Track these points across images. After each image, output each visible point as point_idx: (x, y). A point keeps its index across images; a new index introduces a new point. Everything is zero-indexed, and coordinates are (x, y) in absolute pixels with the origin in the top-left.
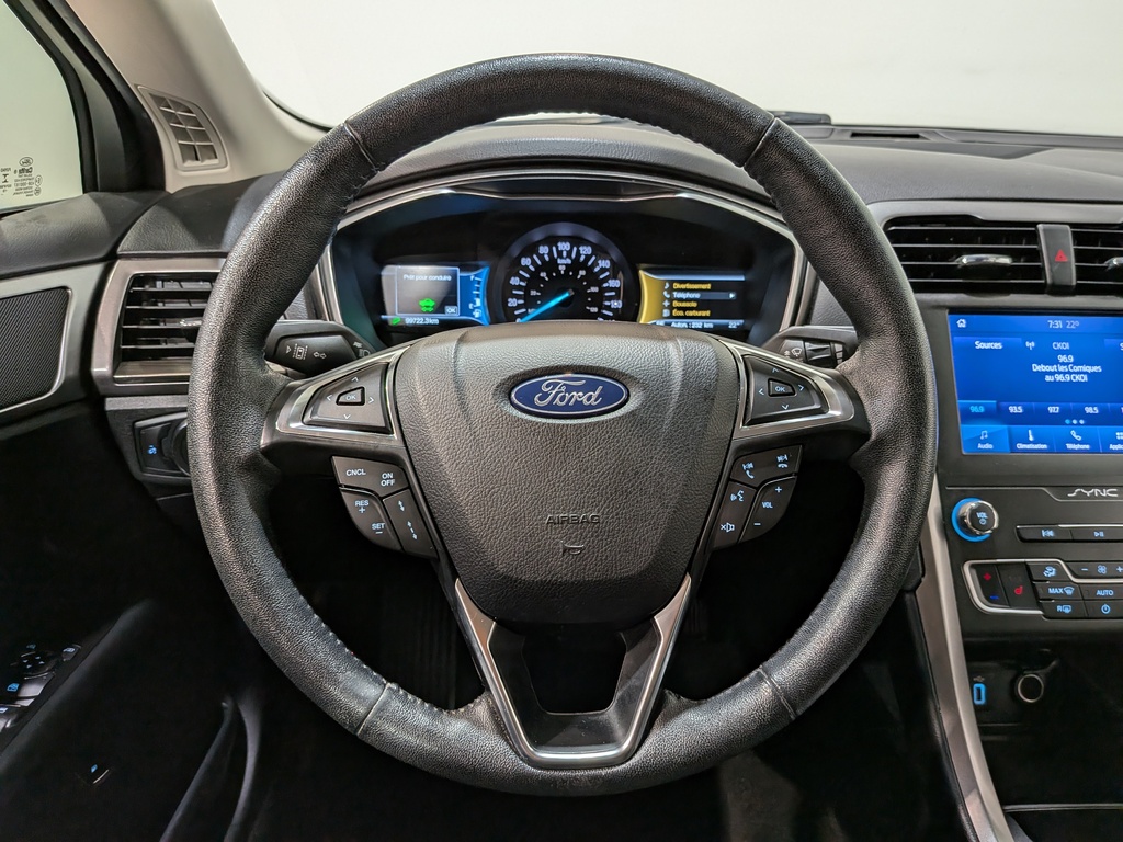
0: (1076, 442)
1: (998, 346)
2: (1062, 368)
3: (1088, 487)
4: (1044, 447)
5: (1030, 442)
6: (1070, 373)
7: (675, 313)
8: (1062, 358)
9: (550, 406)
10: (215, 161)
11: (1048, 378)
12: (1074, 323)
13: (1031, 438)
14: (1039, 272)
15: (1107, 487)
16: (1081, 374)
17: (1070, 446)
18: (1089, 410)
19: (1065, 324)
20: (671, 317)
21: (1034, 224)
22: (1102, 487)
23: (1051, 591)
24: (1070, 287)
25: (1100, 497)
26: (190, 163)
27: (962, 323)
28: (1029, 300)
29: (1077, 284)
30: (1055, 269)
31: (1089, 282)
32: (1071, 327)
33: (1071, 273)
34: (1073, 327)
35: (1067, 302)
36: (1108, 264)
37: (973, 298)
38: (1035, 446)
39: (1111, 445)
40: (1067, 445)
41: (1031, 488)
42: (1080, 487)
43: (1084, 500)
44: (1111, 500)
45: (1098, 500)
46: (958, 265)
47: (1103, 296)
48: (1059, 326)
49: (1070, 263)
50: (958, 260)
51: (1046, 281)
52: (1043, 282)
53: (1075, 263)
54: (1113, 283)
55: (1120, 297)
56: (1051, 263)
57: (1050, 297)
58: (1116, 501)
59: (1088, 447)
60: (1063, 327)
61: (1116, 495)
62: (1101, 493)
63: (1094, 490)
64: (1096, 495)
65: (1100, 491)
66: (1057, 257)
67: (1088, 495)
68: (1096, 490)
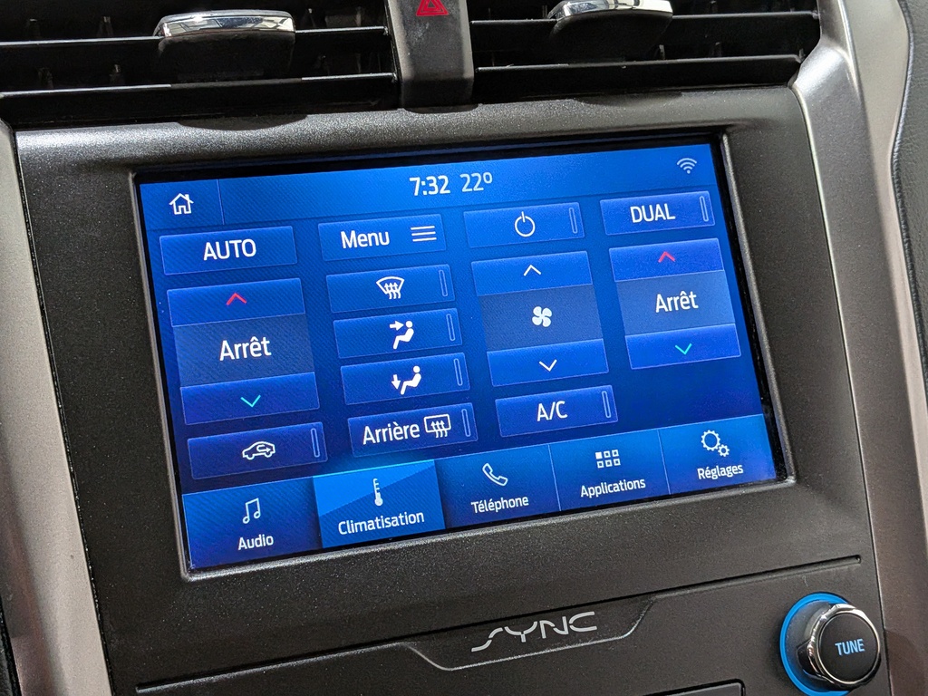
0: (494, 493)
3: (521, 620)
5: (375, 512)
12: (478, 177)
13: (379, 501)
15: (570, 610)
17: (480, 507)
19: (456, 184)
22: (556, 613)
24: (464, 82)
25: (554, 639)
27: (182, 203)
28: (356, 128)
29: (477, 74)
30: (419, 38)
31: (508, 67)
32: (471, 190)
33: (460, 44)
34: (476, 189)
35: (457, 126)
36: (554, 17)
37: (205, 130)
38: (391, 521)
39: (583, 487)
40: (474, 503)
41: (373, 648)
42: (499, 623)
43: (515, 657)
44: (582, 645)
45: (553, 650)
46: (158, 41)
47: (545, 102)
48: (439, 190)
49: (456, 21)
50: (158, 28)
51: (399, 73)
52: (391, 78)
53: (470, 20)
54: (567, 65)
55: (585, 101)
56: (406, 24)
57: (413, 114)
58: (595, 642)
59: (525, 501)
60: (448, 192)
61: (595, 628)
62: (556, 630)
63: (539, 624)
64: (544, 636)
65: (552, 625)
66: (420, 8)
67: (524, 640)
68: (542, 623)
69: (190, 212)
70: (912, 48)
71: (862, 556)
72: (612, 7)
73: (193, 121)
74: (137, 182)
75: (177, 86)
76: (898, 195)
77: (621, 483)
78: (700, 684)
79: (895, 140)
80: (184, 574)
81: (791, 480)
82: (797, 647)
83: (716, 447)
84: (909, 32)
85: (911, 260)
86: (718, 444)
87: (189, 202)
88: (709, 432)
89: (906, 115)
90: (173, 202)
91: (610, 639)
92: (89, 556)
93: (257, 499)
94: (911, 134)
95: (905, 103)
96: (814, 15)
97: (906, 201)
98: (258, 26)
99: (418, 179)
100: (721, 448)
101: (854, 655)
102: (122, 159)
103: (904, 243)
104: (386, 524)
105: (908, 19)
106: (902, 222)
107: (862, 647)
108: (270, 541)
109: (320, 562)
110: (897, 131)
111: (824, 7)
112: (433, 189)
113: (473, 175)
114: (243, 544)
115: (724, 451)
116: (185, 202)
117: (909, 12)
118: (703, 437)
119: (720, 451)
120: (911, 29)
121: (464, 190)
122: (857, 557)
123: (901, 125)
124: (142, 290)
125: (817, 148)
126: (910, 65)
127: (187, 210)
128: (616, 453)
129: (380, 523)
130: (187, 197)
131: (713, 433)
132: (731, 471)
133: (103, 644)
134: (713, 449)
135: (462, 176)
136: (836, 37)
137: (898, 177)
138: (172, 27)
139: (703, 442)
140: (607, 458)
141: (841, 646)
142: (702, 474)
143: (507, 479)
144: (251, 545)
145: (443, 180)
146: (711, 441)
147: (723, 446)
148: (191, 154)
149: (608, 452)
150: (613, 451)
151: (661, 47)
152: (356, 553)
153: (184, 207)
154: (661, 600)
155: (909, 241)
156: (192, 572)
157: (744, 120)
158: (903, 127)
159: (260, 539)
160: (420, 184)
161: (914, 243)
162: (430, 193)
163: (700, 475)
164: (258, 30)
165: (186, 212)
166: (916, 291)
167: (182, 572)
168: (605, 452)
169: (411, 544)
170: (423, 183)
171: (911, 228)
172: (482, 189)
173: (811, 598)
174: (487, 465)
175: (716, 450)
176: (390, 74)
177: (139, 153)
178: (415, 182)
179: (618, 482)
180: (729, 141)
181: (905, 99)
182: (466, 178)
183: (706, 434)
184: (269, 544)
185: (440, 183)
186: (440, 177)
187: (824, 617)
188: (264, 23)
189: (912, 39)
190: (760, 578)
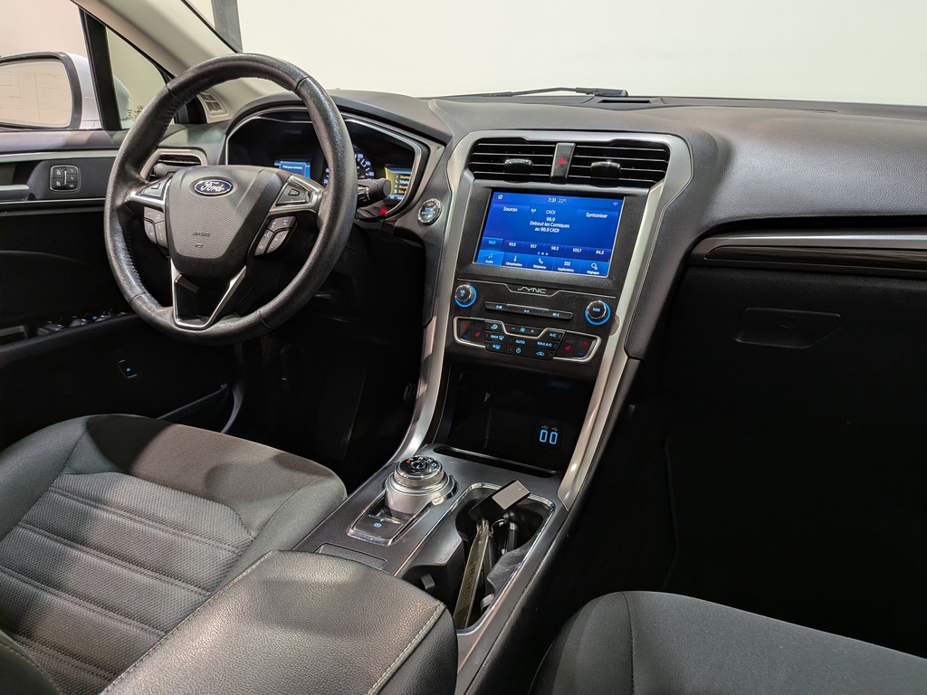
0: (539, 264)
1: (515, 210)
2: (546, 224)
5: (513, 262)
6: (550, 227)
7: (400, 191)
8: (549, 219)
9: (205, 191)
10: (220, 111)
11: (536, 229)
12: (563, 200)
13: (515, 260)
14: (548, 170)
15: (541, 288)
16: (556, 228)
18: (553, 248)
19: (558, 201)
20: (398, 194)
21: (555, 143)
22: (537, 288)
23: (492, 336)
24: (564, 178)
25: (535, 292)
26: (213, 111)
27: (500, 197)
29: (568, 177)
30: (558, 168)
31: (575, 176)
33: (566, 170)
34: (561, 203)
37: (509, 183)
40: (534, 265)
41: (500, 283)
42: (525, 286)
47: (584, 185)
49: (567, 165)
52: (549, 176)
53: (570, 165)
54: (591, 177)
55: (593, 186)
56: (555, 165)
57: (552, 184)
61: (545, 293)
66: (560, 162)
67: (529, 291)
68: (534, 289)
69: (502, 199)
80: (473, 262)
81: (607, 277)
86: (595, 267)
98: (523, 163)
99: (550, 198)
102: (491, 187)
128: (570, 263)
130: (503, 196)
131: (595, 264)
138: (508, 161)
139: (592, 265)
143: (543, 262)
145: (555, 199)
148: (504, 187)
159: (491, 261)
163: (587, 271)
168: (567, 262)
174: (540, 258)
182: (560, 199)
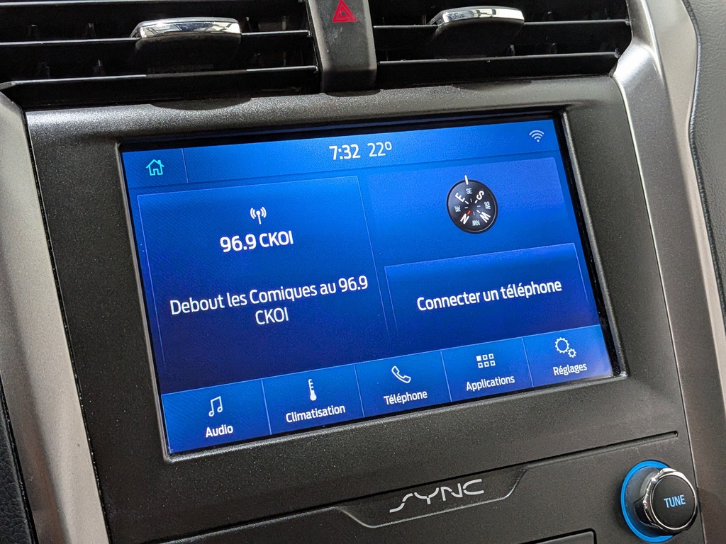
0: (401, 389)
3: (426, 487)
4: (340, 409)
5: (310, 406)
12: (381, 145)
13: (313, 397)
14: (306, 48)
15: (464, 477)
17: (391, 400)
19: (364, 151)
22: (452, 481)
24: (369, 72)
25: (452, 501)
27: (156, 166)
28: (289, 108)
29: (379, 66)
30: (335, 39)
31: (402, 61)
32: (376, 155)
33: (366, 44)
34: (379, 154)
35: (366, 107)
36: (435, 23)
37: (173, 110)
38: (322, 412)
39: (468, 383)
40: (386, 397)
41: (315, 512)
42: (411, 490)
43: (423, 516)
44: (474, 505)
45: (451, 510)
46: (136, 41)
47: (431, 88)
48: (352, 155)
49: (363, 26)
50: (135, 31)
51: (320, 66)
52: (315, 69)
53: (373, 25)
54: (446, 60)
55: (461, 88)
56: (325, 29)
57: (331, 97)
58: (483, 503)
59: (424, 395)
60: (359, 157)
61: (482, 492)
62: (453, 494)
63: (440, 490)
64: (444, 499)
65: (450, 490)
66: (336, 15)
67: (429, 502)
68: (443, 489)
69: (162, 173)
70: (699, 47)
71: (678, 431)
72: (476, 16)
73: (164, 103)
74: (121, 150)
75: (151, 76)
76: (695, 156)
77: (496, 380)
78: (563, 533)
79: (691, 116)
80: (166, 458)
81: (624, 375)
82: (635, 503)
83: (566, 351)
84: (696, 35)
85: (706, 206)
86: (568, 348)
87: (161, 166)
88: (561, 339)
89: (698, 97)
90: (149, 166)
91: (494, 500)
92: (91, 444)
93: (219, 398)
94: (703, 111)
95: (696, 88)
96: (627, 22)
97: (701, 162)
98: (209, 30)
99: (335, 147)
100: (570, 351)
101: (678, 507)
102: (110, 132)
103: (700, 193)
104: (319, 414)
105: (696, 26)
106: (699, 177)
107: (683, 501)
108: (230, 430)
109: (271, 445)
110: (692, 109)
111: (633, 16)
112: (347, 155)
113: (378, 144)
114: (209, 433)
115: (572, 353)
116: (158, 166)
117: (696, 20)
118: (557, 343)
119: (569, 354)
120: (698, 33)
121: (371, 155)
122: (675, 432)
123: (694, 104)
124: (128, 235)
125: (633, 122)
126: (699, 60)
127: (160, 172)
128: (491, 356)
129: (315, 413)
130: (159, 162)
131: (564, 339)
132: (577, 369)
133: (104, 514)
134: (564, 352)
135: (369, 144)
136: (643, 39)
137: (694, 143)
138: (145, 30)
139: (556, 346)
140: (484, 360)
141: (668, 501)
142: (557, 371)
143: (410, 378)
144: (216, 433)
145: (355, 148)
146: (562, 346)
147: (571, 350)
148: (162, 129)
149: (486, 356)
150: (490, 355)
151: (512, 47)
152: (299, 437)
153: (157, 169)
154: (532, 468)
155: (704, 192)
156: (171, 455)
157: (578, 101)
158: (696, 106)
159: (222, 428)
160: (338, 151)
161: (708, 193)
162: (346, 158)
163: (555, 372)
164: (209, 32)
165: (158, 174)
166: (711, 229)
167: (164, 456)
168: (483, 356)
169: (340, 430)
170: (340, 150)
171: (705, 182)
172: (384, 154)
173: (643, 464)
174: (395, 367)
175: (566, 353)
176: (313, 66)
177: (123, 128)
178: (334, 149)
179: (494, 379)
180: (568, 117)
181: (697, 85)
182: (372, 146)
183: (558, 340)
184: (230, 432)
185: (353, 150)
186: (352, 146)
187: (654, 479)
188: (214, 27)
189: (699, 40)
190: (605, 450)
